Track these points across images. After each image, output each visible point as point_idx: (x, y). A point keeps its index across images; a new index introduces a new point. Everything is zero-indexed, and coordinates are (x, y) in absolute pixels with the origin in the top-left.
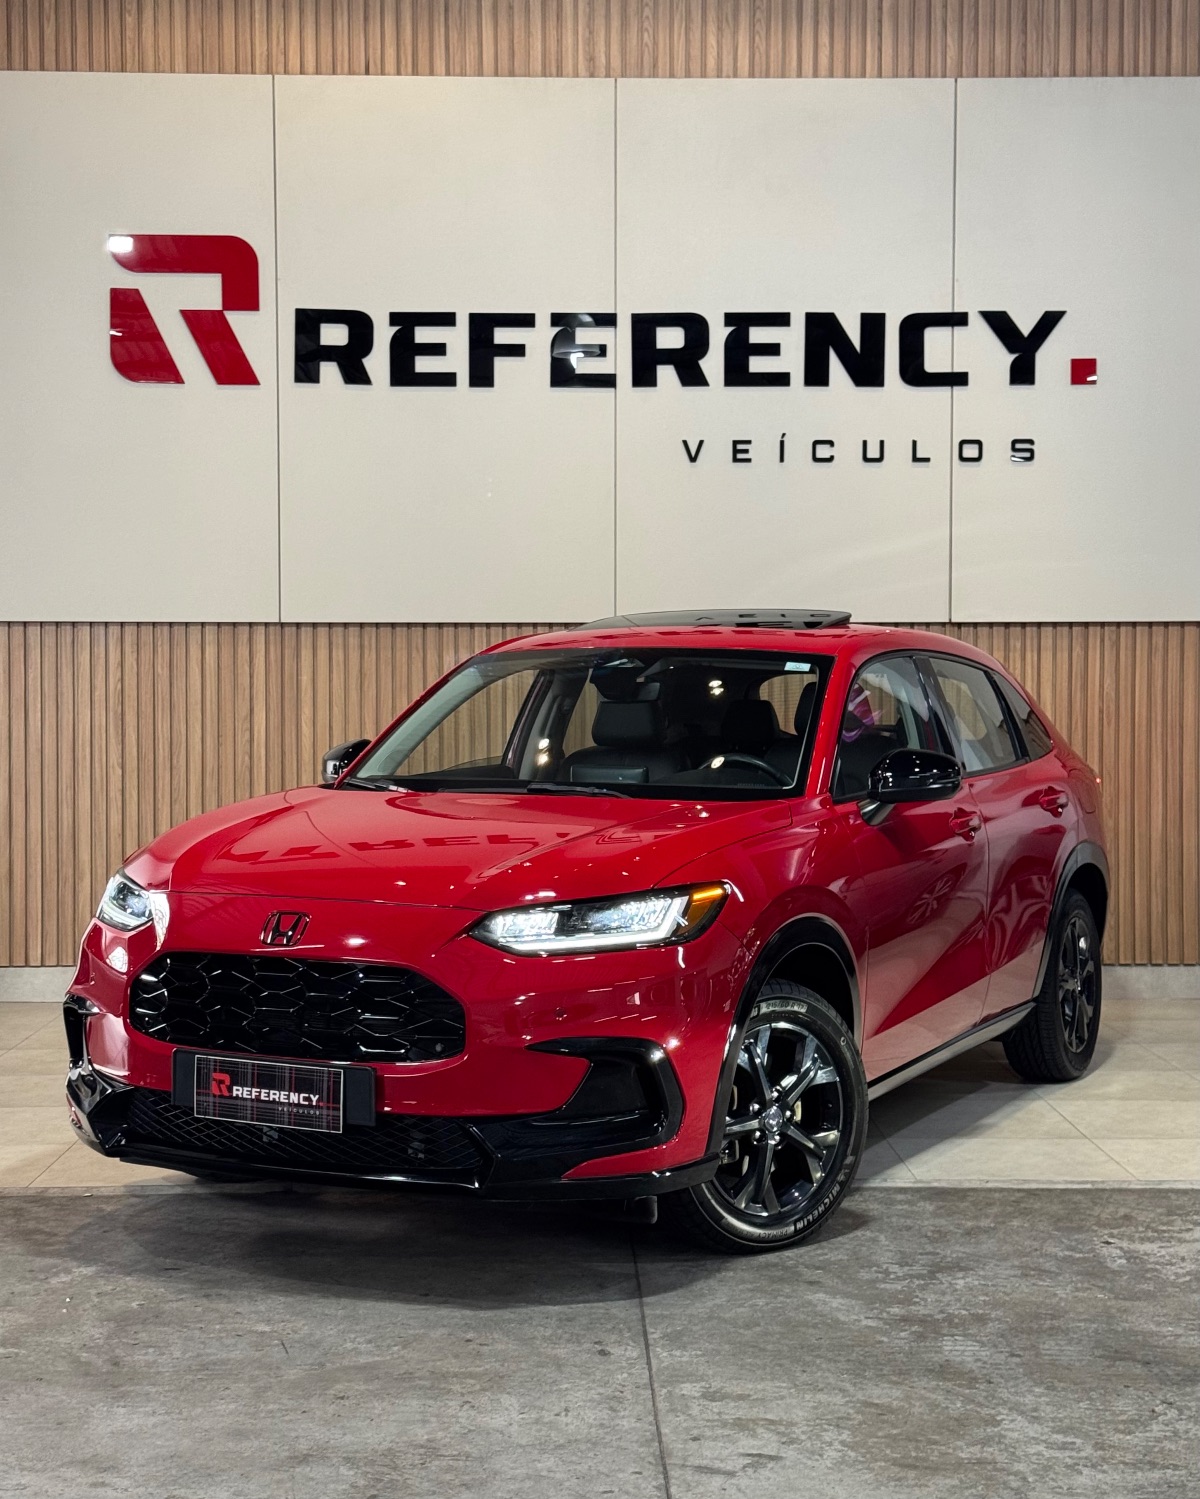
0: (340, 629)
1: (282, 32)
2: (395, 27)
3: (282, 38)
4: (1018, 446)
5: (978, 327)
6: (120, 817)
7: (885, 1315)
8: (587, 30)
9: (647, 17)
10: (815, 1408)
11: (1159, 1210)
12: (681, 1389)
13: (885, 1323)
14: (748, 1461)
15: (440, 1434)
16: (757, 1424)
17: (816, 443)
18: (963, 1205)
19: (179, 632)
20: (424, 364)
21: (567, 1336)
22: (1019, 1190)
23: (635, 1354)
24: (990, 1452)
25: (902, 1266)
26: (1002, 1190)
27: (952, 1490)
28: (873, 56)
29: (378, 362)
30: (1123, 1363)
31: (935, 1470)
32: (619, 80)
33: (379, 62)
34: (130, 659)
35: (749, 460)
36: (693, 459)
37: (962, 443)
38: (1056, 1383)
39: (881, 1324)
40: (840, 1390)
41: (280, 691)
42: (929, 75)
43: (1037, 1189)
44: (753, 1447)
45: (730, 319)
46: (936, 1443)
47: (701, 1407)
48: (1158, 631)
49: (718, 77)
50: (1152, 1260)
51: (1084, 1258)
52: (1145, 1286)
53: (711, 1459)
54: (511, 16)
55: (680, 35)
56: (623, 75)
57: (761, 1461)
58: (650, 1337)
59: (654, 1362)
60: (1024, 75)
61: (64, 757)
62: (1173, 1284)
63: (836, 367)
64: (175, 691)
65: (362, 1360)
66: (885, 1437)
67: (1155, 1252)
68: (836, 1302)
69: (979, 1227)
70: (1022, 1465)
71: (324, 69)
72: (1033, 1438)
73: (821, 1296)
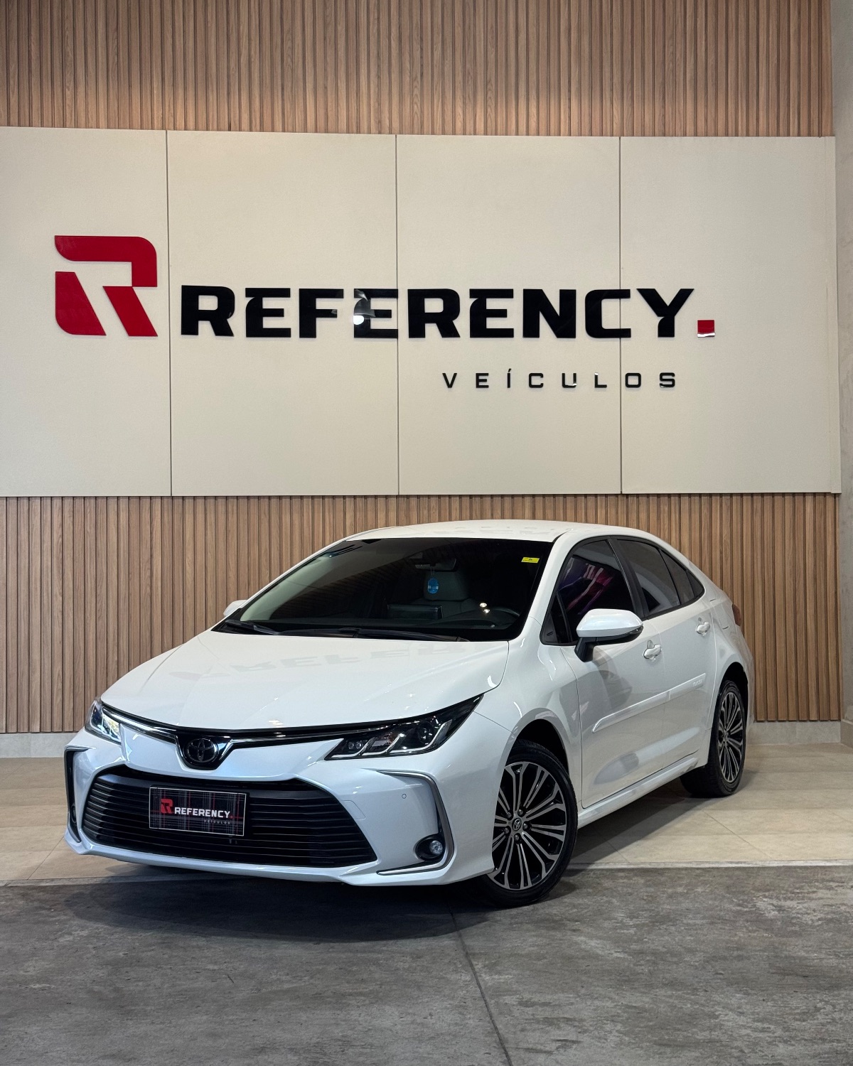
0: (212, 501)
1: (172, 102)
2: (248, 100)
3: (172, 107)
4: (664, 377)
5: (637, 300)
6: (61, 629)
7: (627, 950)
8: (377, 104)
9: (417, 95)
10: (595, 1010)
11: (792, 880)
12: (504, 1000)
13: (628, 955)
14: (559, 1044)
15: (350, 1033)
16: (559, 1021)
17: (531, 375)
18: (663, 879)
19: (102, 503)
20: (269, 323)
21: (418, 968)
22: (698, 869)
23: (468, 978)
24: (715, 1035)
25: (631, 919)
26: (686, 869)
27: (696, 1059)
28: (565, 122)
29: (238, 321)
30: (790, 977)
31: (683, 1046)
32: (398, 136)
33: (237, 122)
34: (68, 521)
35: (487, 387)
36: (450, 386)
37: (628, 375)
38: (750, 991)
39: (626, 956)
40: (609, 998)
41: (171, 543)
42: (602, 135)
43: (709, 868)
44: (559, 1035)
45: (473, 293)
46: (679, 1030)
47: (520, 1011)
48: (757, 500)
49: (464, 134)
50: (794, 912)
51: (750, 912)
52: (793, 928)
53: (534, 1044)
54: (326, 94)
55: (438, 107)
56: (400, 134)
57: (567, 1043)
58: (476, 967)
59: (482, 983)
60: (665, 136)
61: (22, 588)
62: (812, 926)
63: (544, 325)
64: (99, 542)
65: (286, 986)
66: (645, 1027)
67: (795, 906)
68: (593, 943)
69: (677, 893)
70: (739, 1042)
71: (200, 126)
72: (742, 1025)
73: (582, 938)
